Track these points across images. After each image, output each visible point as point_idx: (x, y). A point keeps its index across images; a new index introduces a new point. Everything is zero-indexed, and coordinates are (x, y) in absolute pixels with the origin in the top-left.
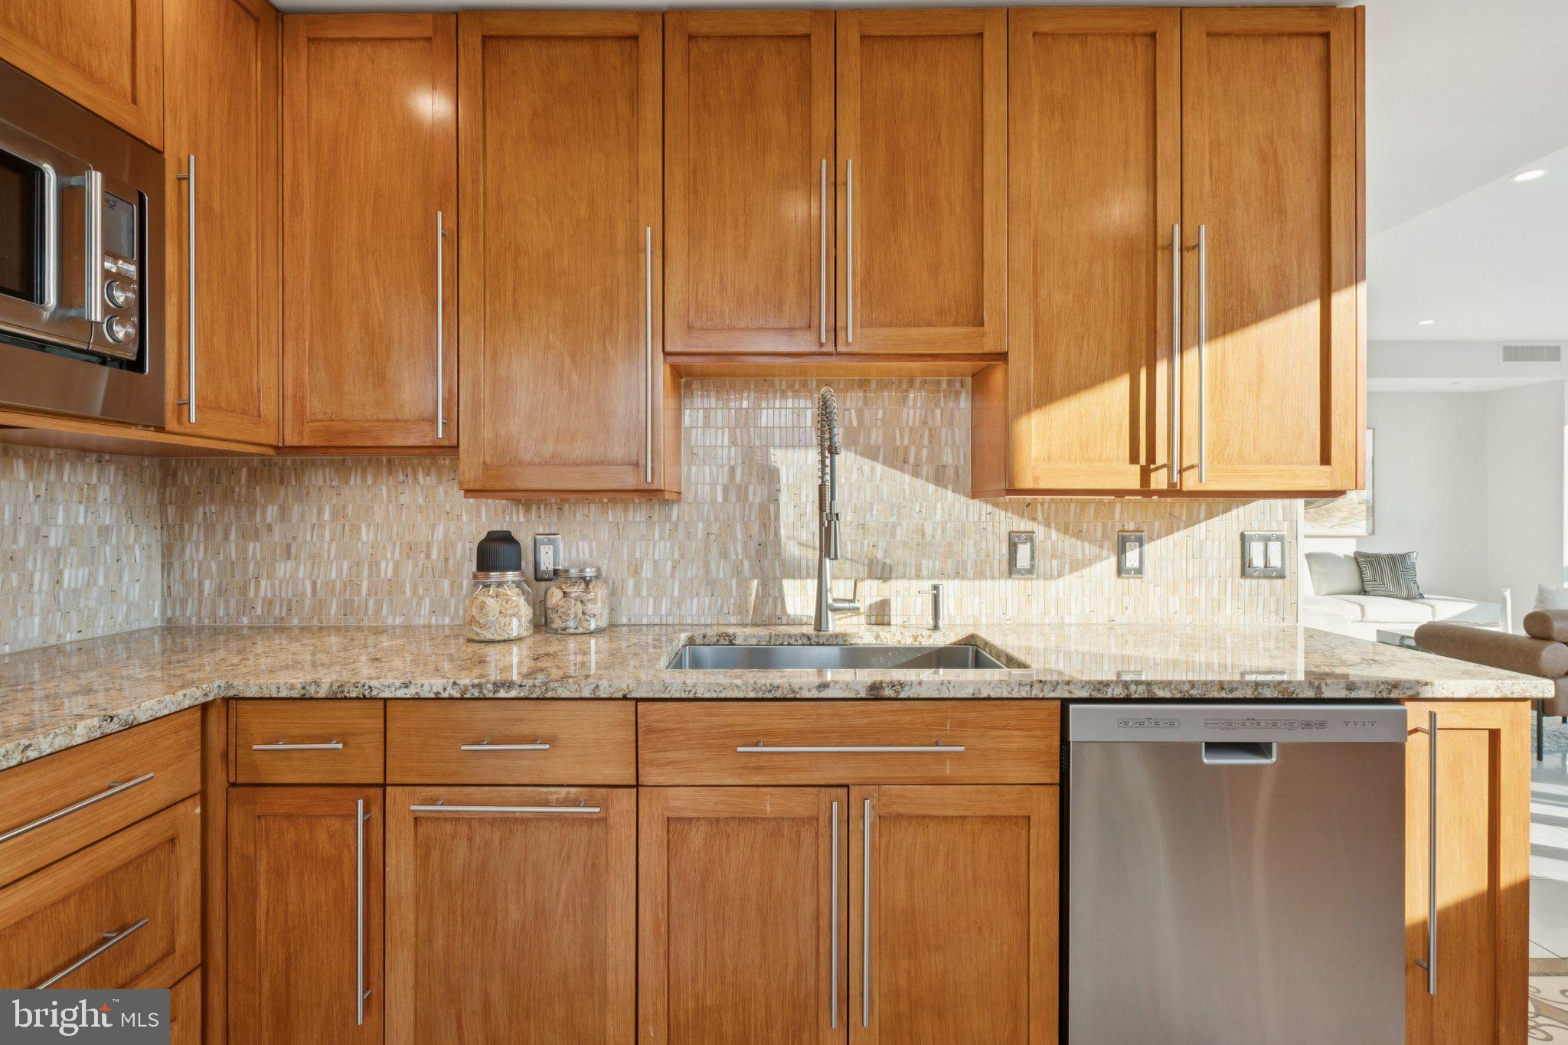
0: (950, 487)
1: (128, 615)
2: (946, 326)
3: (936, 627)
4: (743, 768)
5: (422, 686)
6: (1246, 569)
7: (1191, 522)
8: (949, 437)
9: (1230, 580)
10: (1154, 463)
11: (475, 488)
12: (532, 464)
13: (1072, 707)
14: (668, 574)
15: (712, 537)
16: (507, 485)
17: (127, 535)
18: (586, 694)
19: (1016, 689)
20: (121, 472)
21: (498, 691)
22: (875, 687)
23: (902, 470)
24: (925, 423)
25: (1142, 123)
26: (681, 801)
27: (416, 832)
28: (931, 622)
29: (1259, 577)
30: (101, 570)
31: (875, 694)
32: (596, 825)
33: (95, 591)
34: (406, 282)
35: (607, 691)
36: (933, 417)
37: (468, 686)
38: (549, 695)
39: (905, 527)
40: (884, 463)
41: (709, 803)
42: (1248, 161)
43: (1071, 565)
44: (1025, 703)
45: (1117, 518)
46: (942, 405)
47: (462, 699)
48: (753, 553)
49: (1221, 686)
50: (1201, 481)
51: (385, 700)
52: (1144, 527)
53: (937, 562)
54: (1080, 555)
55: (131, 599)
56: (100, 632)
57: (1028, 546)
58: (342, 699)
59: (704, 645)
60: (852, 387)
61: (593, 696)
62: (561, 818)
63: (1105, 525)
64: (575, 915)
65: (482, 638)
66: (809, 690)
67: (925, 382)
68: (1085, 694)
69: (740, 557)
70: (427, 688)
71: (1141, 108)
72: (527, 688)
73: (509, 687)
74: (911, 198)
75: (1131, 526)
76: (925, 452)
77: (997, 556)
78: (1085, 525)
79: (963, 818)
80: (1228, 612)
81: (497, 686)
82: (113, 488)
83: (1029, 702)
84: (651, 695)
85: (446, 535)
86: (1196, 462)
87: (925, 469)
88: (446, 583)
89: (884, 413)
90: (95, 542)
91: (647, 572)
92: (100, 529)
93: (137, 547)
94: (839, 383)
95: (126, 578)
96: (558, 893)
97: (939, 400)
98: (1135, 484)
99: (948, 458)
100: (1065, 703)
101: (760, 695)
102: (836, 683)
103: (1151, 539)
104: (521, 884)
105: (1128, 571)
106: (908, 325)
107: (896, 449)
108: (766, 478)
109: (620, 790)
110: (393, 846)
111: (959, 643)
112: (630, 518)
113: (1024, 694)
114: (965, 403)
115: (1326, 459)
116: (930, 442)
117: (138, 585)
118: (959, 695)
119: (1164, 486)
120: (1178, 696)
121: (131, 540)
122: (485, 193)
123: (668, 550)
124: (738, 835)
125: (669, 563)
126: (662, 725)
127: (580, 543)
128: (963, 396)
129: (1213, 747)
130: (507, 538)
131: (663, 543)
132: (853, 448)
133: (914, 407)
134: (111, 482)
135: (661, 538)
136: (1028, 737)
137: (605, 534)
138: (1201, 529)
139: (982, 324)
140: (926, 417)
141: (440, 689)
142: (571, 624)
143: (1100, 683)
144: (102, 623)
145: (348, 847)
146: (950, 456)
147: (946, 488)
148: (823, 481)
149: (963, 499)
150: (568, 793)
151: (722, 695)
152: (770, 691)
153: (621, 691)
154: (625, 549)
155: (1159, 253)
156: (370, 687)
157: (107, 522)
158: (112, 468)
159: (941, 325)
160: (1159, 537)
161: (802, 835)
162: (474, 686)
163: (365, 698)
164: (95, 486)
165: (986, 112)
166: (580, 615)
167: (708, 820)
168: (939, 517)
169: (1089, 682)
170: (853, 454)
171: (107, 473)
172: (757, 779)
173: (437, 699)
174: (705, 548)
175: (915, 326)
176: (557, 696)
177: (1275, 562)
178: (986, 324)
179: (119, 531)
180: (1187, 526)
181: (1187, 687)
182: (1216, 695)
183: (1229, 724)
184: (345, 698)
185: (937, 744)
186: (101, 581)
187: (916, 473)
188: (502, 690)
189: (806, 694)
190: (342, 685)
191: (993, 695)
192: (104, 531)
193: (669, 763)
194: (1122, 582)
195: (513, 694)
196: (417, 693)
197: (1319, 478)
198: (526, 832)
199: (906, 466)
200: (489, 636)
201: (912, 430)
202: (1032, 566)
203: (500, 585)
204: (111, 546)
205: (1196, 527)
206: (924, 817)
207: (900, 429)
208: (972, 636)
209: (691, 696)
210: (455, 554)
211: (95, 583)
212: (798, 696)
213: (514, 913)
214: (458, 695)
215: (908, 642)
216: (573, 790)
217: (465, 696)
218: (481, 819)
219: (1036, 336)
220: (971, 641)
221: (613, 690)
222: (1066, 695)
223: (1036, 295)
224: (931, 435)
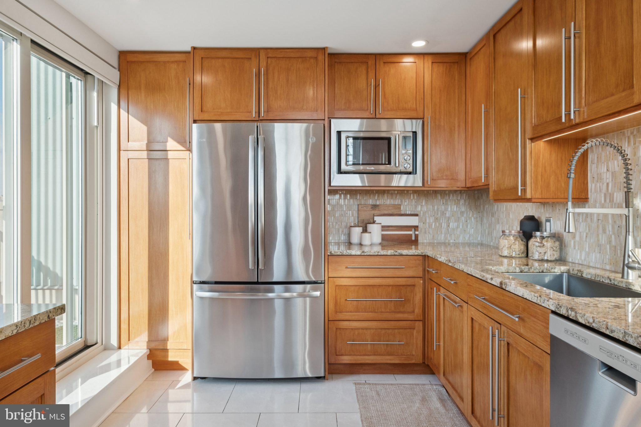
1: (469, 237)
14: (584, 240)
15: (600, 222)
16: (497, 198)
17: (470, 214)
20: (467, 196)
26: (473, 313)
30: (461, 224)
33: (459, 230)
48: (616, 231)
55: (470, 233)
56: (460, 241)
69: (611, 233)
82: (465, 201)
90: (459, 216)
91: (577, 238)
92: (461, 213)
93: (472, 218)
95: (469, 227)
101: (482, 278)
117: (473, 229)
121: (471, 216)
125: (585, 234)
127: (558, 222)
131: (583, 223)
134: (464, 198)
135: (582, 221)
144: (461, 239)
157: (463, 210)
158: (465, 195)
164: (459, 200)
171: (463, 197)
174: (597, 227)
179: (467, 213)
186: (461, 227)
192: (462, 213)
204: (464, 217)
209: (472, 274)
211: (459, 228)
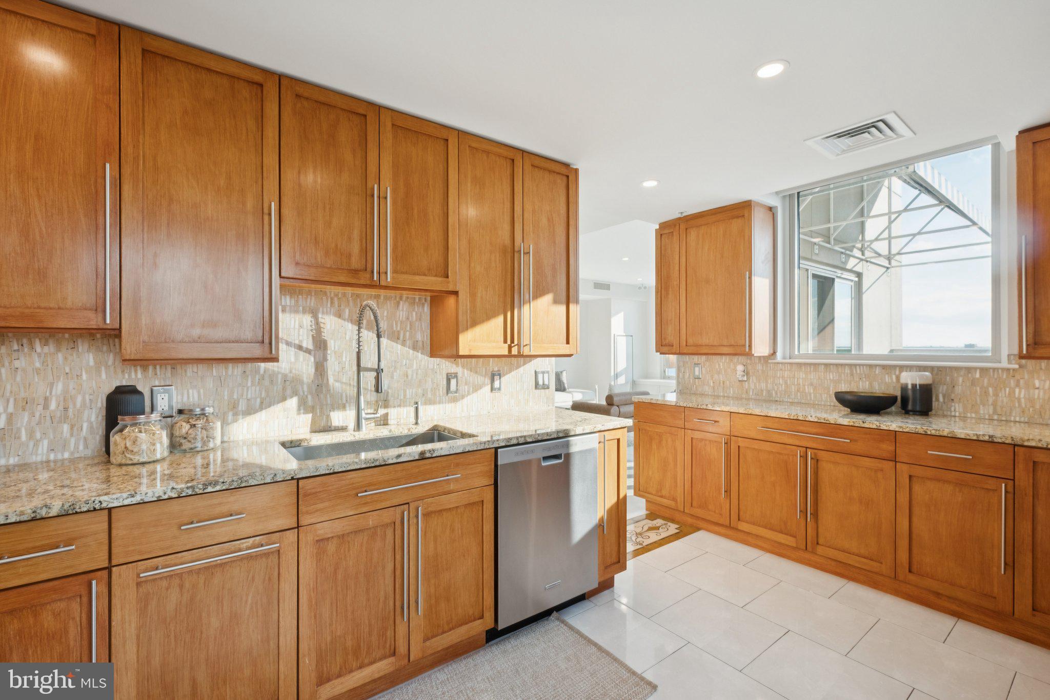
0: (420, 351)
2: (432, 276)
3: (417, 423)
4: (357, 505)
5: (146, 494)
6: (537, 386)
7: (518, 367)
8: (419, 326)
9: (531, 391)
10: (514, 343)
11: (136, 358)
12: (182, 342)
13: (499, 450)
14: (258, 406)
15: (288, 383)
16: (164, 355)
18: (268, 480)
19: (479, 446)
21: (207, 488)
22: (422, 453)
23: (397, 343)
24: (408, 319)
25: (509, 196)
26: (325, 530)
27: (137, 592)
28: (414, 421)
29: (541, 389)
31: (422, 457)
32: (271, 556)
34: (68, 207)
35: (282, 476)
36: (412, 316)
37: (183, 488)
38: (243, 485)
39: (398, 373)
40: (388, 339)
41: (339, 527)
42: (544, 221)
43: (473, 388)
44: (482, 452)
45: (491, 366)
46: (416, 310)
47: (179, 497)
48: (314, 392)
49: (547, 434)
50: (530, 351)
51: (110, 510)
52: (501, 369)
53: (414, 390)
54: (476, 383)
57: (455, 380)
58: (73, 514)
59: (291, 447)
60: (371, 297)
61: (273, 481)
62: (249, 557)
63: (486, 369)
64: (257, 612)
65: (135, 461)
66: (392, 459)
67: (408, 298)
68: (503, 444)
69: (306, 393)
70: (150, 494)
71: (508, 190)
72: (228, 483)
73: (215, 484)
74: (416, 211)
75: (496, 369)
76: (408, 334)
77: (441, 386)
78: (478, 369)
79: (457, 507)
80: (531, 404)
81: (205, 485)
83: (484, 451)
84: (308, 475)
85: (66, 391)
86: (528, 343)
87: (408, 343)
88: (66, 428)
89: (388, 313)
91: (242, 407)
94: (363, 296)
96: (246, 602)
97: (415, 308)
98: (506, 353)
99: (419, 337)
100: (496, 449)
101: (368, 465)
102: (405, 454)
103: (504, 375)
104: (220, 604)
105: (495, 390)
106: (414, 274)
107: (393, 332)
108: (322, 347)
109: (288, 532)
110: (119, 606)
111: (430, 430)
112: (230, 372)
113: (482, 448)
114: (427, 309)
115: (568, 343)
116: (411, 329)
118: (457, 452)
119: (516, 354)
120: (534, 440)
122: (144, 156)
123: (257, 392)
124: (354, 540)
125: (258, 400)
126: (313, 491)
127: (191, 391)
128: (426, 306)
129: (545, 458)
130: (132, 391)
131: (253, 388)
132: (371, 331)
133: (403, 310)
135: (253, 384)
136: (483, 466)
137: (210, 383)
138: (521, 369)
139: (448, 277)
140: (408, 315)
141: (161, 494)
142: (199, 445)
143: (509, 439)
145: (74, 619)
146: (420, 337)
147: (418, 352)
148: (359, 350)
149: (426, 358)
150: (254, 541)
151: (349, 468)
152: (373, 463)
153: (290, 475)
154: (226, 393)
155: (516, 254)
156: (100, 502)
159: (429, 276)
160: (507, 374)
161: (387, 532)
162: (188, 488)
163: (95, 509)
165: (450, 177)
166: (205, 438)
167: (338, 537)
168: (415, 367)
169: (505, 439)
170: (371, 333)
172: (365, 510)
173: (159, 500)
174: (283, 389)
175: (418, 275)
176: (249, 485)
177: (546, 382)
178: (449, 277)
180: (517, 368)
181: (537, 436)
182: (546, 438)
183: (549, 449)
184: (77, 513)
185: (448, 476)
187: (404, 344)
188: (209, 487)
189: (390, 461)
190: (73, 504)
191: (471, 450)
193: (317, 511)
194: (493, 395)
195: (218, 488)
196: (142, 500)
197: (566, 350)
198: (223, 571)
199: (399, 341)
200: (142, 460)
201: (401, 322)
202: (457, 389)
203: (146, 423)
205: (520, 369)
206: (441, 511)
207: (396, 321)
208: (436, 426)
209: (331, 471)
210: (75, 405)
212: (387, 463)
213: (215, 622)
214: (176, 496)
215: (405, 432)
216: (258, 538)
217: (182, 495)
218: (190, 572)
219: (470, 284)
220: (435, 428)
221: (285, 475)
222: (497, 446)
223: (469, 266)
224: (411, 325)
